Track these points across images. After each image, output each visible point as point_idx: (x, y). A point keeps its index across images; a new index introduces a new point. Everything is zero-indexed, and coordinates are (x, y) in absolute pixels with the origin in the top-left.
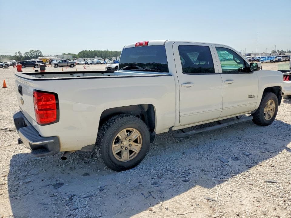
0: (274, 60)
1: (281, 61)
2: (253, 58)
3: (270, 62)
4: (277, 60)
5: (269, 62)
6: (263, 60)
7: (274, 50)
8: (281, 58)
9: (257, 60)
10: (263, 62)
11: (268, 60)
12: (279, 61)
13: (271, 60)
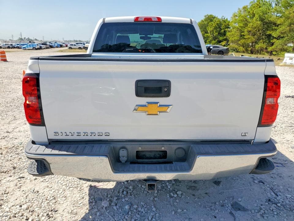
0: (36, 48)
1: (42, 49)
2: (11, 45)
3: (33, 49)
4: (39, 47)
5: (31, 49)
6: (25, 48)
7: (21, 37)
8: (42, 46)
9: (17, 47)
10: (26, 49)
11: (30, 47)
12: (40, 48)
13: (33, 48)
